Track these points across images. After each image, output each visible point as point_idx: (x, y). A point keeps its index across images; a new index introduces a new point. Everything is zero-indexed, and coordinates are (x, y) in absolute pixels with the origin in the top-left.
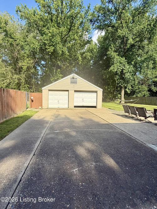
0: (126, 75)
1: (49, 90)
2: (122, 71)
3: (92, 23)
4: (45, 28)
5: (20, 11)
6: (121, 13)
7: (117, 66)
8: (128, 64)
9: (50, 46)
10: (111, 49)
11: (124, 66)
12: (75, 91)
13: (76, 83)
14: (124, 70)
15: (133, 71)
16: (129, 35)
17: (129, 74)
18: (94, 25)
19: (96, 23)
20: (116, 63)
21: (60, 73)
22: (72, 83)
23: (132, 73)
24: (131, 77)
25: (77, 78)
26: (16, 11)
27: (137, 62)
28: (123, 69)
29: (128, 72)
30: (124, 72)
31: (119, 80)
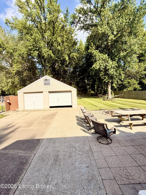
0: (110, 71)
1: (25, 93)
2: (106, 67)
3: (75, 25)
4: (28, 35)
5: (9, 23)
6: (101, 11)
7: (100, 63)
8: (111, 60)
9: (34, 51)
10: (91, 47)
11: (107, 62)
12: (50, 92)
13: (49, 84)
14: (108, 66)
15: (116, 66)
16: (109, 31)
17: (112, 70)
18: (77, 26)
19: (78, 24)
20: (99, 61)
21: (49, 74)
22: (45, 84)
23: (116, 69)
24: (114, 72)
25: (49, 80)
26: (6, 23)
27: (120, 58)
28: (106, 65)
29: (111, 67)
30: (107, 69)
31: (103, 76)
